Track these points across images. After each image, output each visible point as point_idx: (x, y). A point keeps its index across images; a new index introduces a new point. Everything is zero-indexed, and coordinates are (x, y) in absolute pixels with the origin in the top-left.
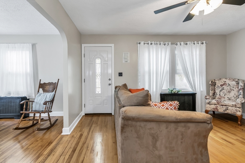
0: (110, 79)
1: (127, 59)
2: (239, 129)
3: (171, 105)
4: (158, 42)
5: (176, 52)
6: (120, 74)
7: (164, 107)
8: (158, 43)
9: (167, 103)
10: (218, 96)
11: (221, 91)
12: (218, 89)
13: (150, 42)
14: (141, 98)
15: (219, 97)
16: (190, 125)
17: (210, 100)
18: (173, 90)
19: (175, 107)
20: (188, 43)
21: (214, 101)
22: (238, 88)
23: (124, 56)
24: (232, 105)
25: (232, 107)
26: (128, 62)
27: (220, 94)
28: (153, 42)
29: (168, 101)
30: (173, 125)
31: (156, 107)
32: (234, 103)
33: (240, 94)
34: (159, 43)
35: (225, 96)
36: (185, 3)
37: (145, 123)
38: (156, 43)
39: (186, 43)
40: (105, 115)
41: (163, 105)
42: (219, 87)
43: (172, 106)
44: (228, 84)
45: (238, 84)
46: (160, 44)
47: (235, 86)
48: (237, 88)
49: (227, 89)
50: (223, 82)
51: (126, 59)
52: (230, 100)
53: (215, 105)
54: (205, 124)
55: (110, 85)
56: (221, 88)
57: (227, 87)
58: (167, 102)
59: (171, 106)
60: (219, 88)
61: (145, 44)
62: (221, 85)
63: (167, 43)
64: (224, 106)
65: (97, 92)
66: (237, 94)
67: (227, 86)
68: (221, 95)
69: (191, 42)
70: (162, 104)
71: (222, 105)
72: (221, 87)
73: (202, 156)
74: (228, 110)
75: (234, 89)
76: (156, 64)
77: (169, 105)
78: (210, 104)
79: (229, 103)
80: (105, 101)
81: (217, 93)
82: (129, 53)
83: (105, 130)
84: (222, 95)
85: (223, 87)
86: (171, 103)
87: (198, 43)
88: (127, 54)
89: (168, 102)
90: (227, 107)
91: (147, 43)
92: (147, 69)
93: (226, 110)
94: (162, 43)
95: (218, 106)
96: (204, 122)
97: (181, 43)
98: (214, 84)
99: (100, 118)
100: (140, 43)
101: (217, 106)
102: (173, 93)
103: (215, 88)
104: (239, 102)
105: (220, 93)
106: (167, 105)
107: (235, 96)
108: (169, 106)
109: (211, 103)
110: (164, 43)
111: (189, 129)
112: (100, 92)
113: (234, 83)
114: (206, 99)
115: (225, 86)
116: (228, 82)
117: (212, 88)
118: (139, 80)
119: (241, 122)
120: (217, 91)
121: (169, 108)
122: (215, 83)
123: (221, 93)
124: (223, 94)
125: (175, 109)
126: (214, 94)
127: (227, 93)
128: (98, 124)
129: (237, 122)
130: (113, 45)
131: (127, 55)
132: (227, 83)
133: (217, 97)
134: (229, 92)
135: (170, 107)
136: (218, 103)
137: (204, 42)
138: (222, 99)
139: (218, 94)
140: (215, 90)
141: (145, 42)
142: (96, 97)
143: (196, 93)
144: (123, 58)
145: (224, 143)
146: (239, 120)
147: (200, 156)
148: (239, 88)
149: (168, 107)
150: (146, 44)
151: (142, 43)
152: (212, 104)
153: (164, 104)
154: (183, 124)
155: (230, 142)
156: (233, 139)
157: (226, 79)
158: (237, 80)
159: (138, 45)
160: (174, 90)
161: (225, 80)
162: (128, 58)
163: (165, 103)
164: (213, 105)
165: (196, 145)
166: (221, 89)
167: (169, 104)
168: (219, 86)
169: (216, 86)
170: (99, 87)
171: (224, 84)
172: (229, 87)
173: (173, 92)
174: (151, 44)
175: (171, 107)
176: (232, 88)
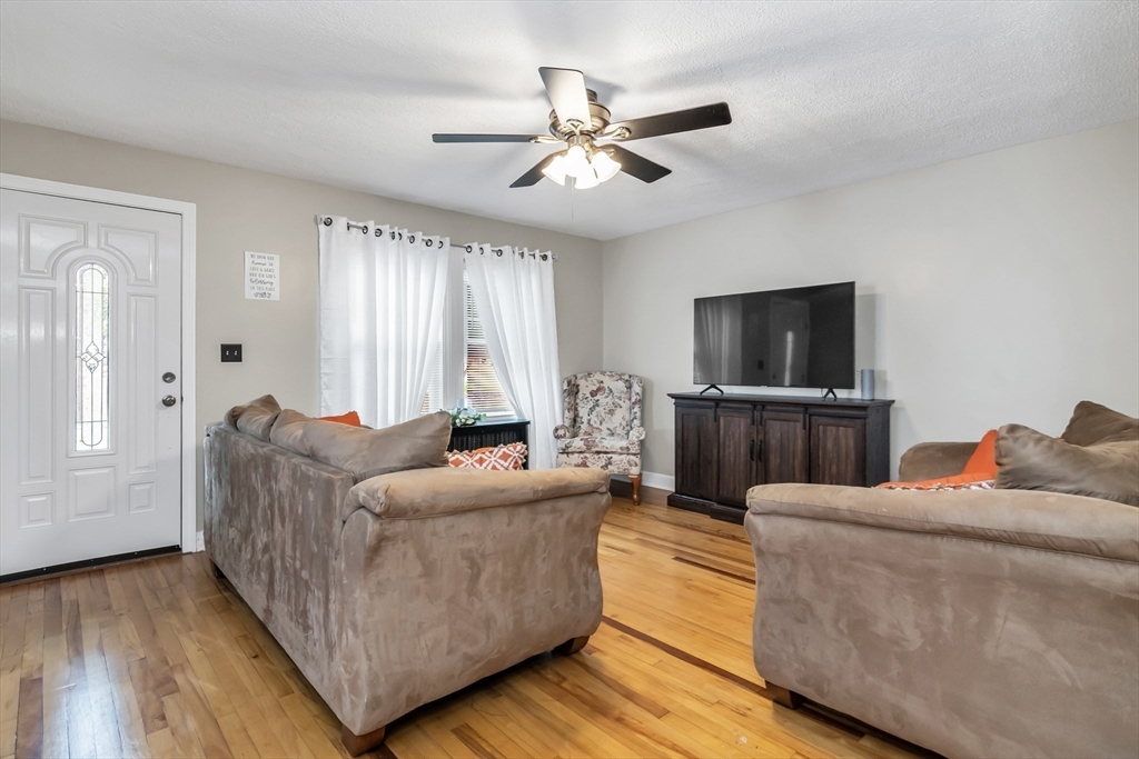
0: (169, 377)
1: (268, 286)
2: (635, 514)
3: (505, 457)
4: (406, 230)
5: (467, 278)
6: (231, 353)
7: (484, 465)
8: (406, 233)
9: (491, 452)
10: (584, 427)
11: (592, 410)
12: (583, 405)
13: (372, 227)
14: (425, 442)
15: (589, 430)
16: (563, 504)
17: (568, 440)
18: (459, 413)
19: (516, 462)
20: (506, 249)
21: (578, 443)
22: (630, 399)
23: (253, 269)
24: (621, 448)
25: (621, 454)
26: (271, 299)
27: (589, 420)
28: (386, 229)
29: (496, 446)
30: (524, 511)
31: (482, 468)
32: (624, 443)
33: (635, 418)
34: (410, 235)
35: (601, 423)
36: (531, 139)
37: (449, 520)
38: (396, 230)
39: (497, 249)
40: (139, 560)
41: (481, 461)
42: (586, 398)
43: (509, 460)
44: (608, 388)
45: (630, 387)
46: (412, 239)
47: (623, 396)
48: (627, 401)
49: (607, 403)
50: (595, 382)
51: (259, 285)
52: (613, 434)
53: (582, 456)
54: (596, 496)
55: (169, 402)
56: (591, 402)
57: (606, 397)
58: (491, 449)
59: (506, 461)
60: (588, 401)
61: (353, 230)
62: (593, 394)
63: (436, 239)
64: (601, 455)
65: (80, 447)
66: (628, 417)
67: (606, 395)
68: (591, 423)
69: (513, 247)
70: (477, 457)
71: (598, 453)
72: (593, 398)
73: (587, 588)
74: (610, 463)
75: (621, 403)
76: (399, 315)
77: (500, 458)
78: (568, 453)
79: (613, 443)
80: (137, 488)
81: (582, 418)
82: (277, 257)
83: (178, 625)
84: (595, 422)
85: (596, 398)
86: (505, 449)
87: (534, 255)
88: (267, 261)
89: (496, 450)
90: (609, 456)
91: (362, 225)
92: (358, 332)
93: (606, 466)
94: (419, 236)
95: (588, 455)
96: (594, 492)
97: (484, 246)
98: (575, 390)
99: (114, 582)
100: (328, 223)
101: (586, 457)
102: (459, 425)
103: (578, 401)
104: (635, 439)
105: (589, 417)
106: (493, 459)
107: (624, 423)
108: (499, 461)
109: (570, 450)
110: (426, 238)
111: (562, 516)
112: (104, 446)
113: (621, 385)
114: (557, 437)
115: (602, 394)
116: (608, 382)
117: (569, 403)
118: (324, 379)
119: (638, 495)
120: (583, 412)
121: (499, 467)
122: (578, 386)
123: (593, 418)
124: (596, 419)
125: (515, 468)
126: (575, 420)
127: (606, 417)
128: (114, 608)
129: (632, 498)
130: (189, 210)
131: (267, 267)
132: (605, 385)
133: (582, 431)
134: (611, 412)
135: (502, 462)
136: (589, 448)
137: (549, 254)
138: (594, 435)
139: (585, 420)
140: (576, 409)
141: (352, 223)
142: (77, 473)
143: (529, 423)
144: (247, 278)
145: (613, 555)
146: (635, 491)
147: (583, 588)
148: (633, 400)
149: (496, 464)
150: (355, 229)
151: (340, 223)
152: (573, 453)
153: (484, 456)
154: (547, 506)
155: (623, 551)
156: (629, 540)
157: (603, 373)
158: (627, 377)
159: (322, 227)
160: (460, 416)
161: (601, 378)
162: (269, 280)
163: (487, 453)
164: (576, 455)
165: (575, 560)
166: (591, 404)
167: (500, 453)
168: (586, 396)
169: (580, 395)
170: (97, 417)
171: (599, 389)
172: (611, 397)
173: (457, 421)
174: (379, 232)
175: (506, 464)
176: (618, 401)
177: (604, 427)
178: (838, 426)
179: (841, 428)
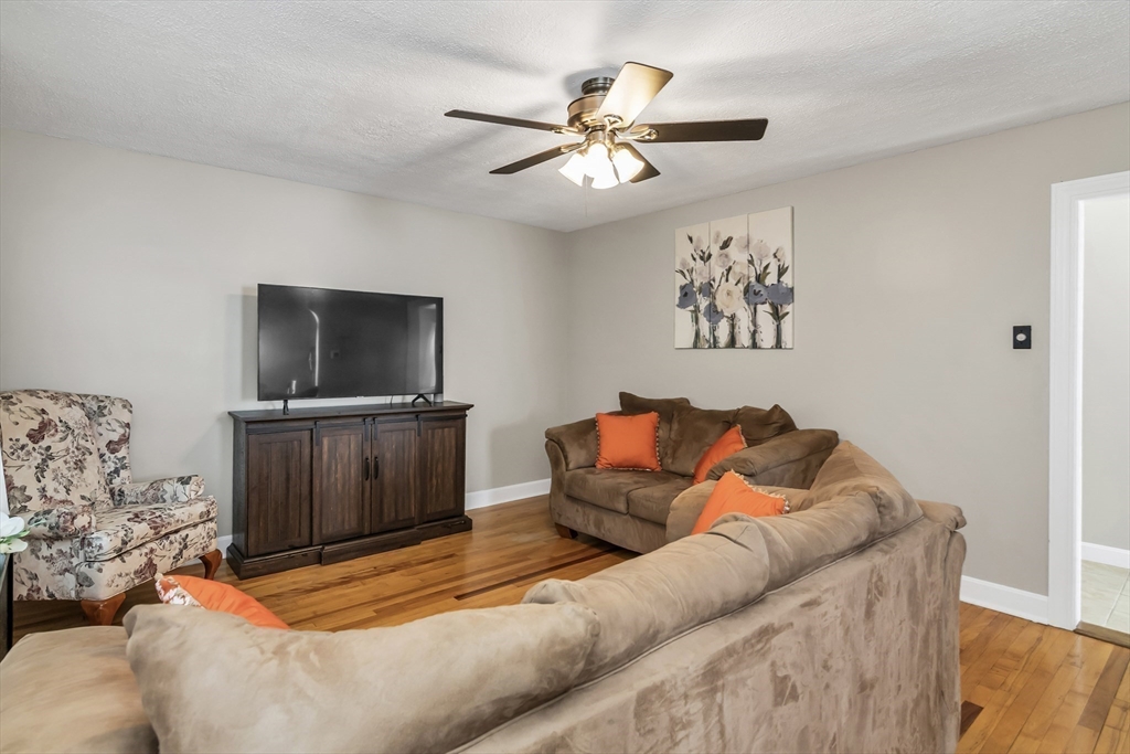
11: (41, 470)
12: (19, 463)
27: (43, 489)
42: (23, 448)
44: (61, 421)
47: (88, 432)
49: (67, 450)
56: (34, 454)
57: (63, 439)
60: (29, 453)
62: (35, 436)
64: (172, 537)
67: (60, 435)
68: (48, 494)
71: (166, 536)
72: (36, 446)
74: (187, 544)
81: (24, 489)
84: (56, 490)
85: (43, 444)
90: (183, 533)
95: (154, 545)
101: (151, 551)
105: (42, 484)
113: (78, 414)
115: (53, 435)
116: (55, 411)
120: (23, 476)
123: (49, 482)
124: (55, 484)
127: (72, 476)
132: (54, 417)
134: (80, 466)
139: (35, 490)
140: (6, 474)
161: (41, 403)
164: (136, 553)
166: (37, 459)
168: (21, 443)
169: (6, 443)
171: (44, 426)
172: (70, 438)
176: (82, 442)
177: (75, 497)
178: (443, 428)
179: (446, 430)
